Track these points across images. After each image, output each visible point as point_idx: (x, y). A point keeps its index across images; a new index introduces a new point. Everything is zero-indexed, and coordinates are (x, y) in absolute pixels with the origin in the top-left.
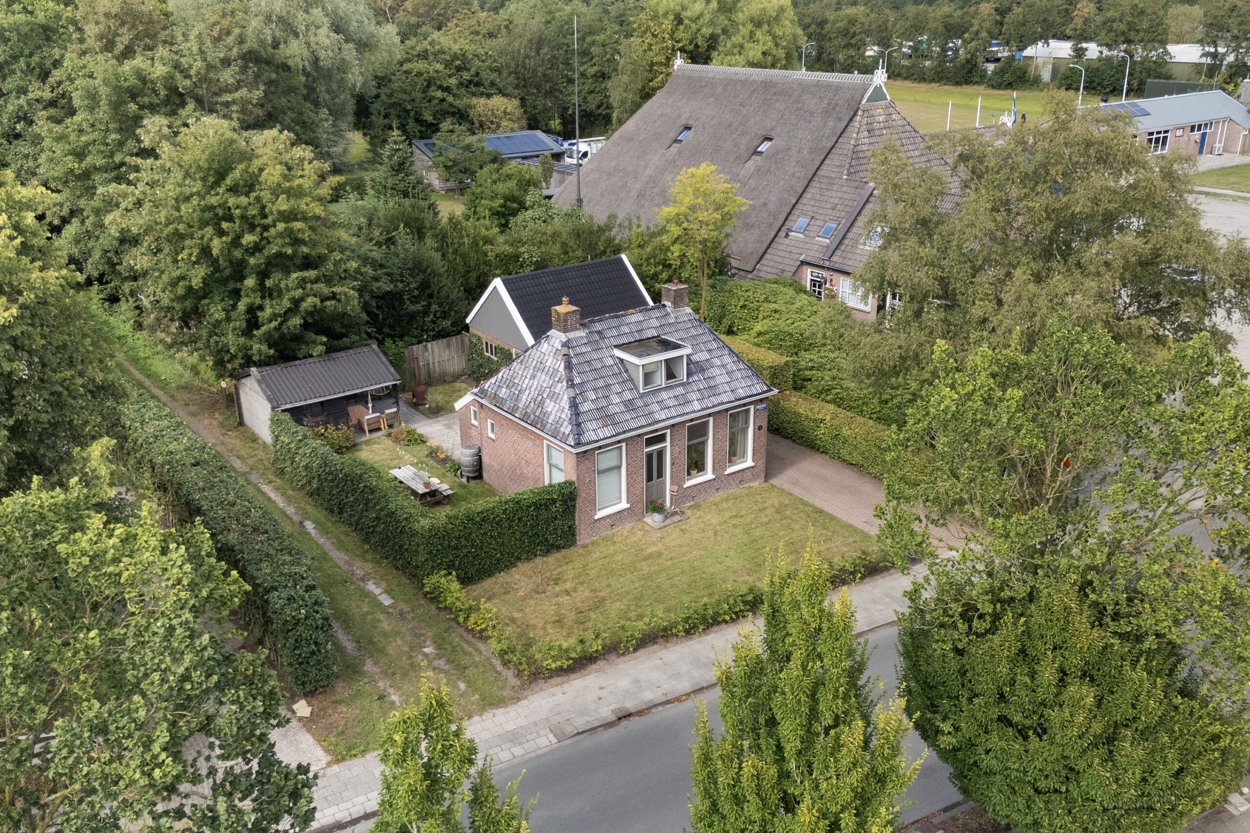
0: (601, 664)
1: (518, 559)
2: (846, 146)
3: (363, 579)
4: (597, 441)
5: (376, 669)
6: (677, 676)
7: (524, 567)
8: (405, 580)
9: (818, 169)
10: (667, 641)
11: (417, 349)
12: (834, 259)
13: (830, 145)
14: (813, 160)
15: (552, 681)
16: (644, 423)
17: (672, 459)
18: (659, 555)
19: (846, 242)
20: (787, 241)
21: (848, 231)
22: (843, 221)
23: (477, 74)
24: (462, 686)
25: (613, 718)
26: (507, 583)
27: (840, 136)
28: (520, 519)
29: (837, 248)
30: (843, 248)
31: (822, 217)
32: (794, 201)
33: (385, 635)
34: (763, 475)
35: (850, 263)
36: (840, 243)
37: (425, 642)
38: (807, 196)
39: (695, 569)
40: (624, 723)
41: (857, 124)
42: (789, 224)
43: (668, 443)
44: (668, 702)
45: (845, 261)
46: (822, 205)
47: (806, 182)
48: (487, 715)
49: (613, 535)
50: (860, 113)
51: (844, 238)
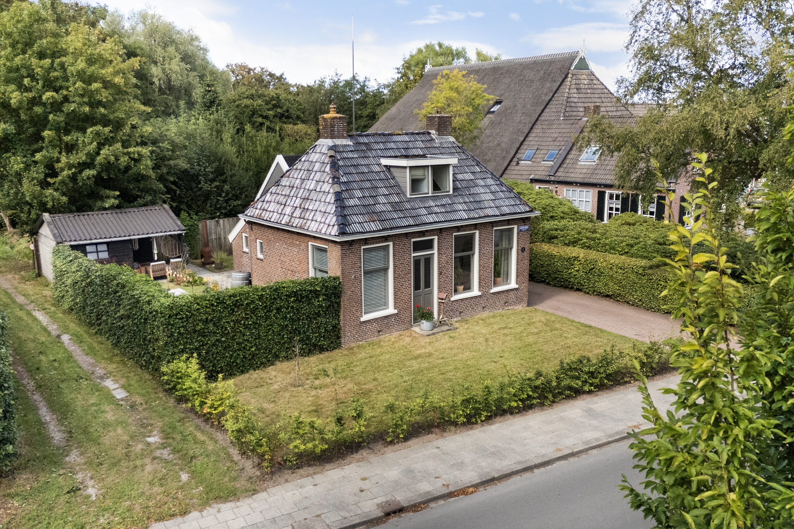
0: (364, 453)
1: (277, 357)
2: (560, 98)
3: (102, 378)
4: (362, 233)
5: (81, 460)
6: (460, 465)
7: (282, 366)
8: (147, 376)
9: (540, 115)
10: (444, 431)
11: (210, 224)
12: (558, 174)
13: (548, 98)
14: (535, 110)
15: (301, 471)
16: (412, 223)
17: (439, 268)
18: (430, 355)
19: (567, 161)
20: (518, 168)
21: (568, 154)
22: (563, 148)
23: (288, 111)
24: (185, 477)
25: (379, 513)
26: (261, 378)
27: (555, 93)
28: (278, 310)
29: (560, 166)
30: (565, 166)
31: (546, 148)
32: (522, 139)
33: (106, 425)
34: (526, 299)
35: (573, 175)
36: (562, 163)
37: (151, 431)
38: (532, 135)
39: (469, 366)
40: (394, 520)
41: (568, 83)
42: (518, 156)
43: (435, 251)
44: (450, 495)
45: (568, 175)
46: (545, 139)
47: (531, 125)
48: (210, 511)
49: (380, 341)
50: (570, 75)
51: (565, 158)
